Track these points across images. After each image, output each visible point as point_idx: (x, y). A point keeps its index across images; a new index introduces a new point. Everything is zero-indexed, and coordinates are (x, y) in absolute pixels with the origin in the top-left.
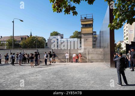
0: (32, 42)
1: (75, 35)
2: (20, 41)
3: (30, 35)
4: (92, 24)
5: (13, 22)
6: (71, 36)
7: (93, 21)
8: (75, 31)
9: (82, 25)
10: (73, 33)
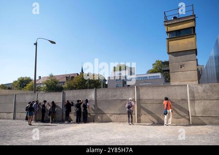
0: (82, 83)
1: (156, 68)
2: (64, 83)
3: (81, 71)
4: (194, 28)
5: (36, 44)
6: (150, 70)
7: (194, 20)
8: (157, 61)
9: (168, 32)
10: (153, 65)
